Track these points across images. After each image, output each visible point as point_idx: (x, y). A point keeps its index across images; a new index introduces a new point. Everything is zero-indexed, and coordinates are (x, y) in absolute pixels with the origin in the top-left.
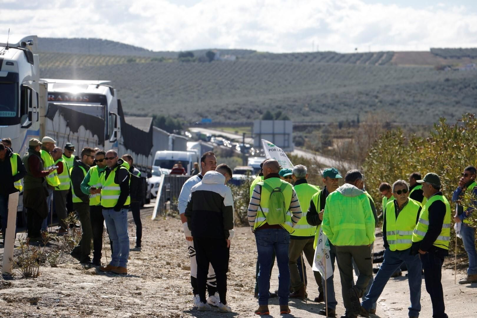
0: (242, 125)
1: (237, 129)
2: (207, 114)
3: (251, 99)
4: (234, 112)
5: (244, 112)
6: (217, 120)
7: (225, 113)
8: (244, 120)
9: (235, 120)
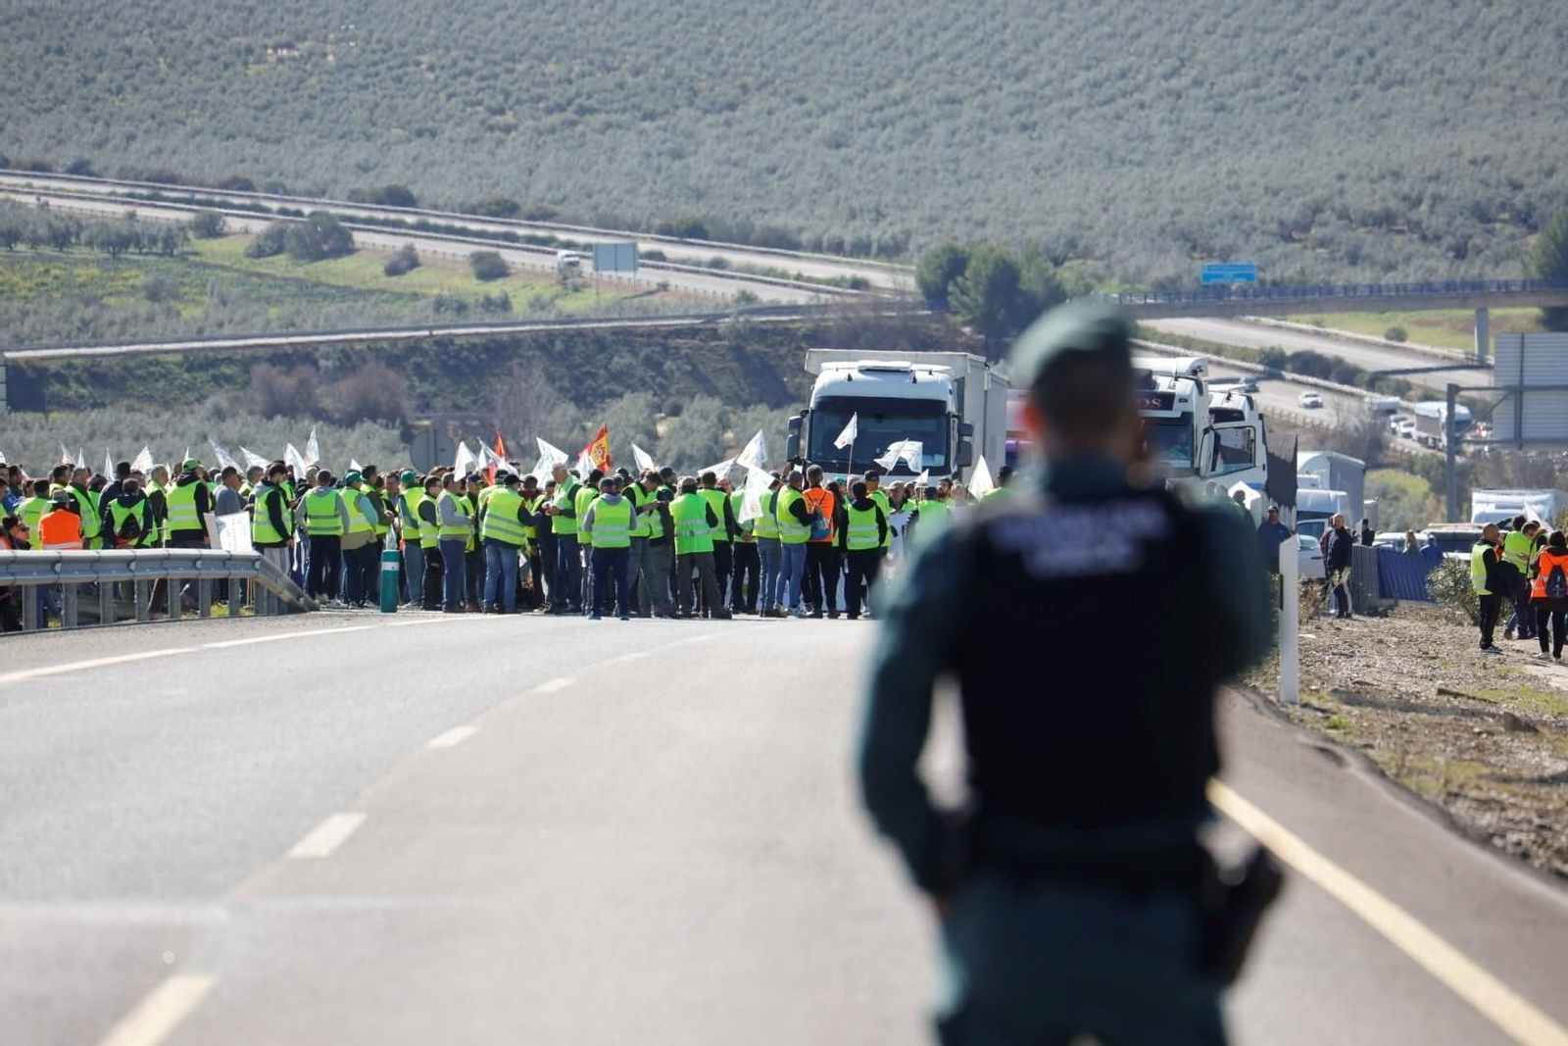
0: (1425, 295)
1: (1399, 319)
2: (1227, 237)
3: (1474, 141)
4: (1385, 220)
5: (1437, 222)
6: (1289, 272)
7: (1333, 227)
8: (1442, 268)
9: (1390, 267)
